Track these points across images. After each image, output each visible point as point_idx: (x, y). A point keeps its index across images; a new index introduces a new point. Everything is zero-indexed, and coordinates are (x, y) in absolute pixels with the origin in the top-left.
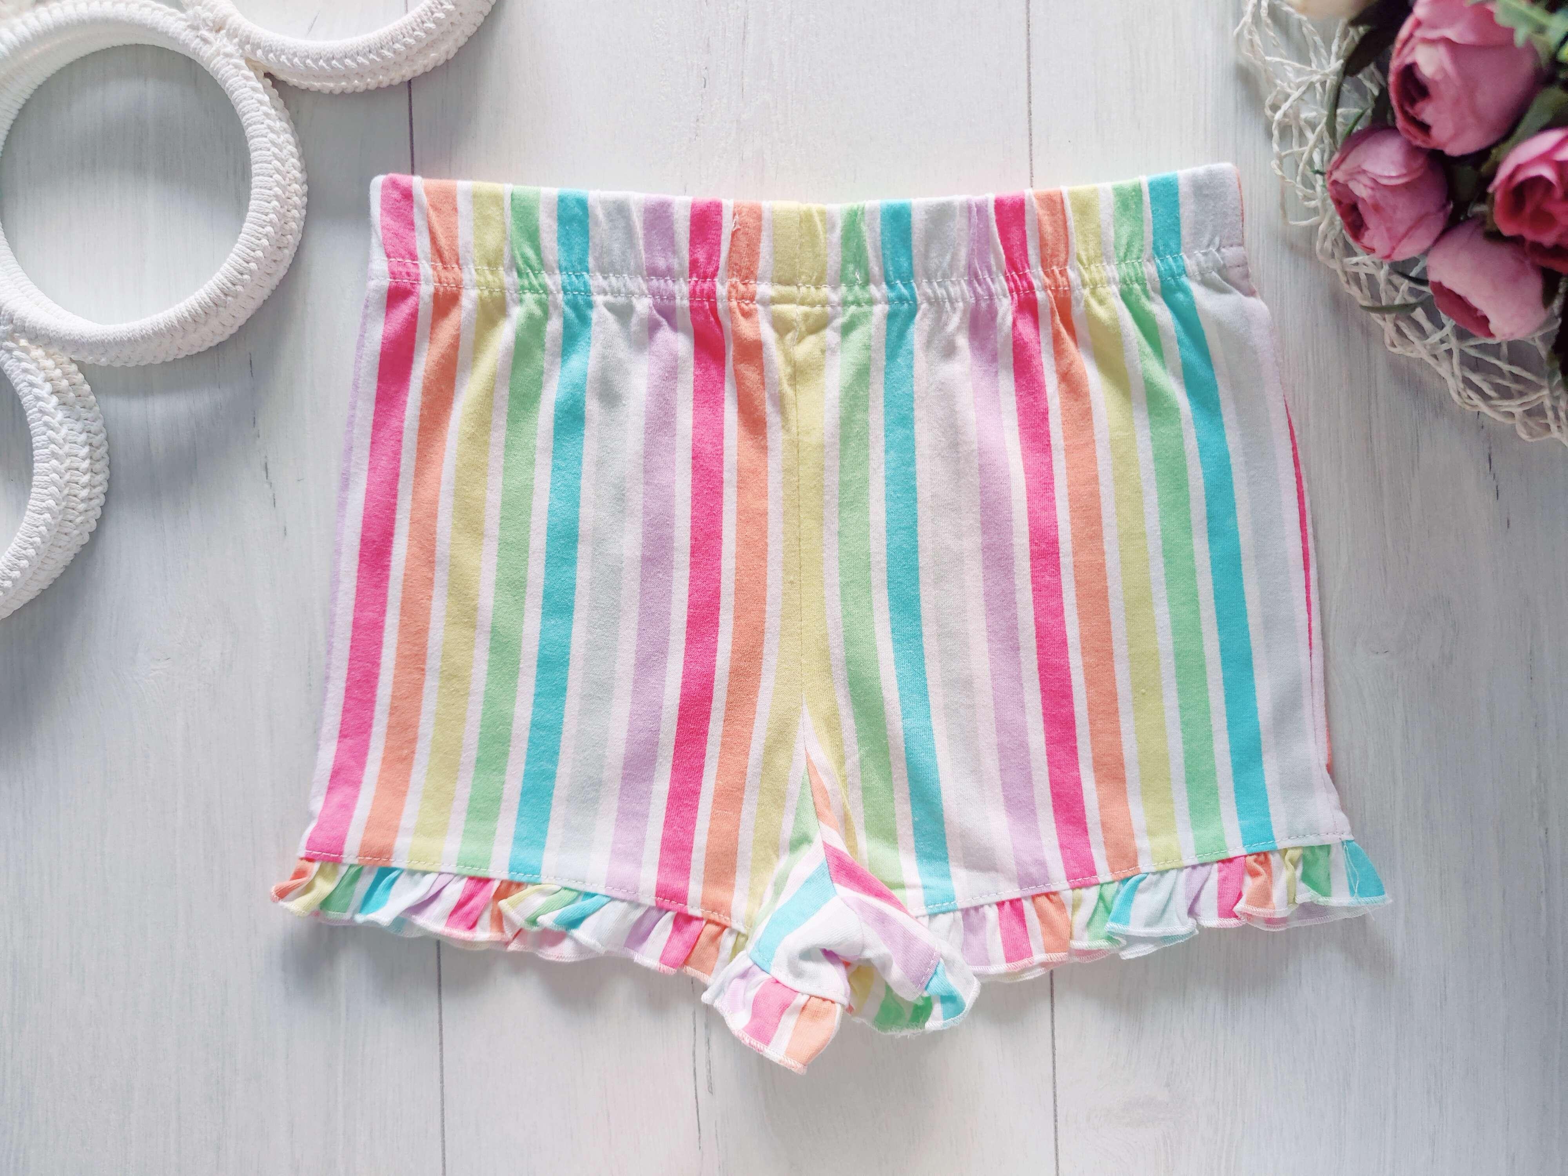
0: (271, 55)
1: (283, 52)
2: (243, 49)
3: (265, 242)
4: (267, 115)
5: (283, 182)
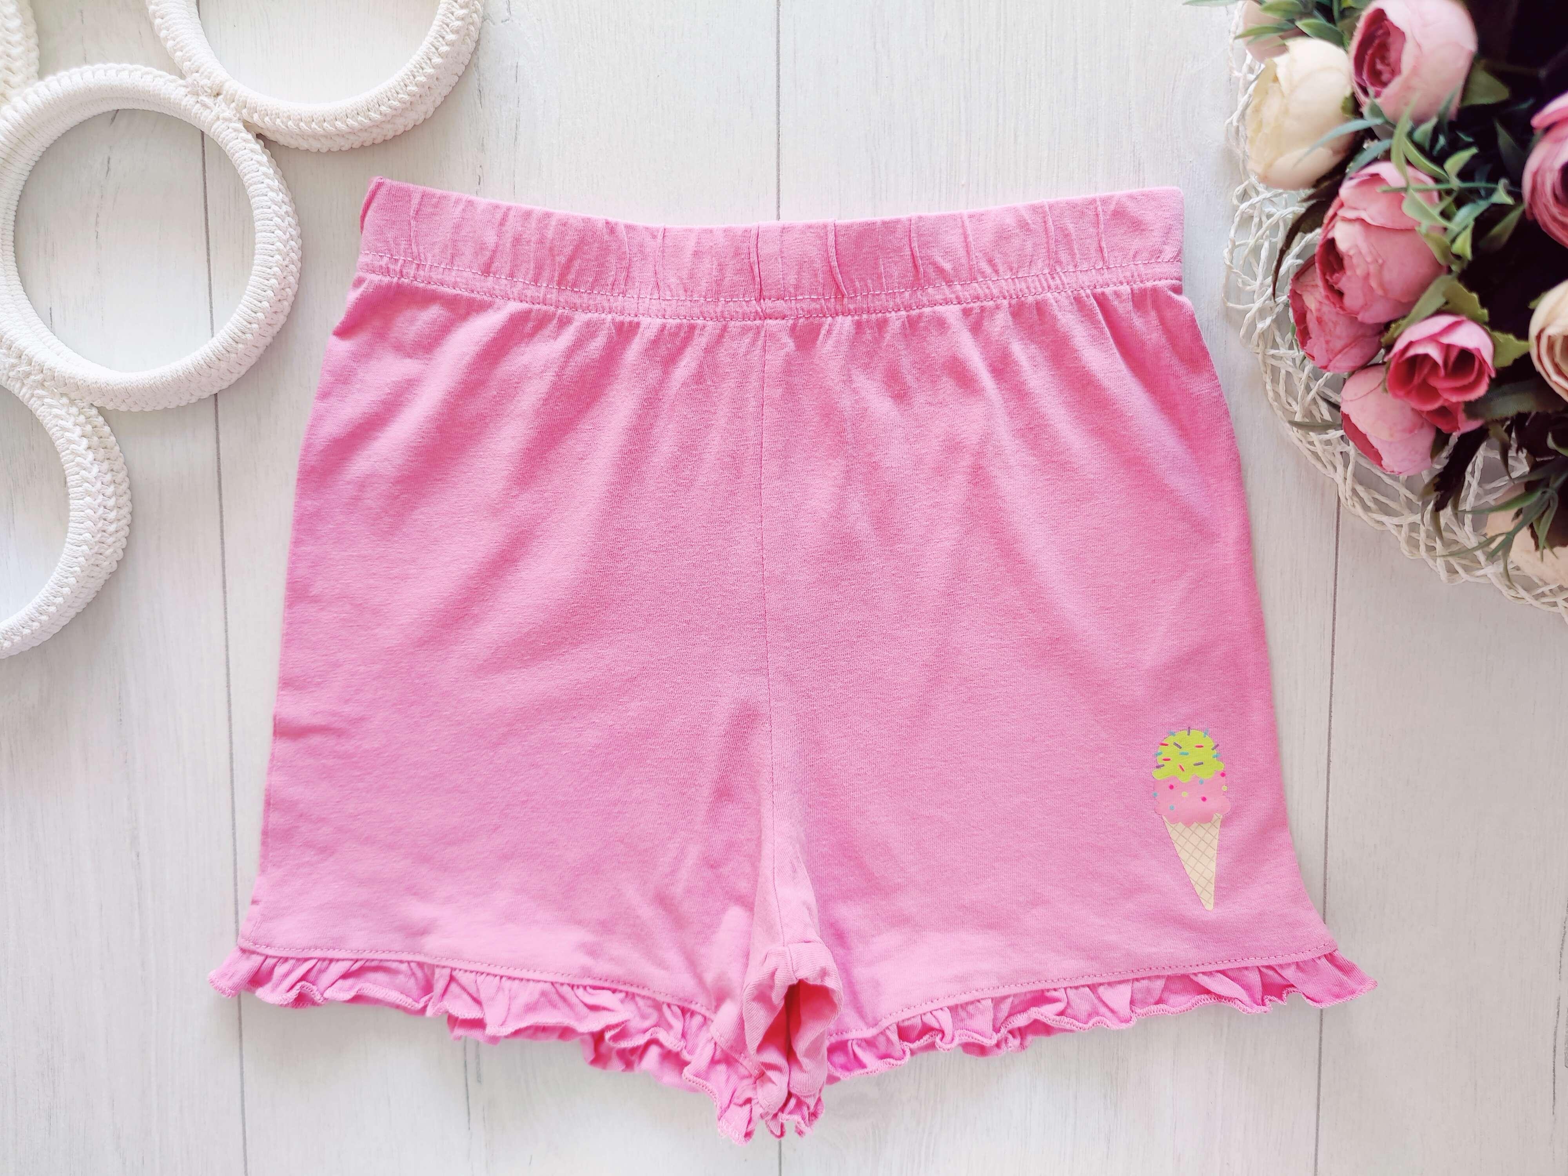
0: (265, 120)
1: (277, 115)
2: (240, 113)
4: (264, 174)
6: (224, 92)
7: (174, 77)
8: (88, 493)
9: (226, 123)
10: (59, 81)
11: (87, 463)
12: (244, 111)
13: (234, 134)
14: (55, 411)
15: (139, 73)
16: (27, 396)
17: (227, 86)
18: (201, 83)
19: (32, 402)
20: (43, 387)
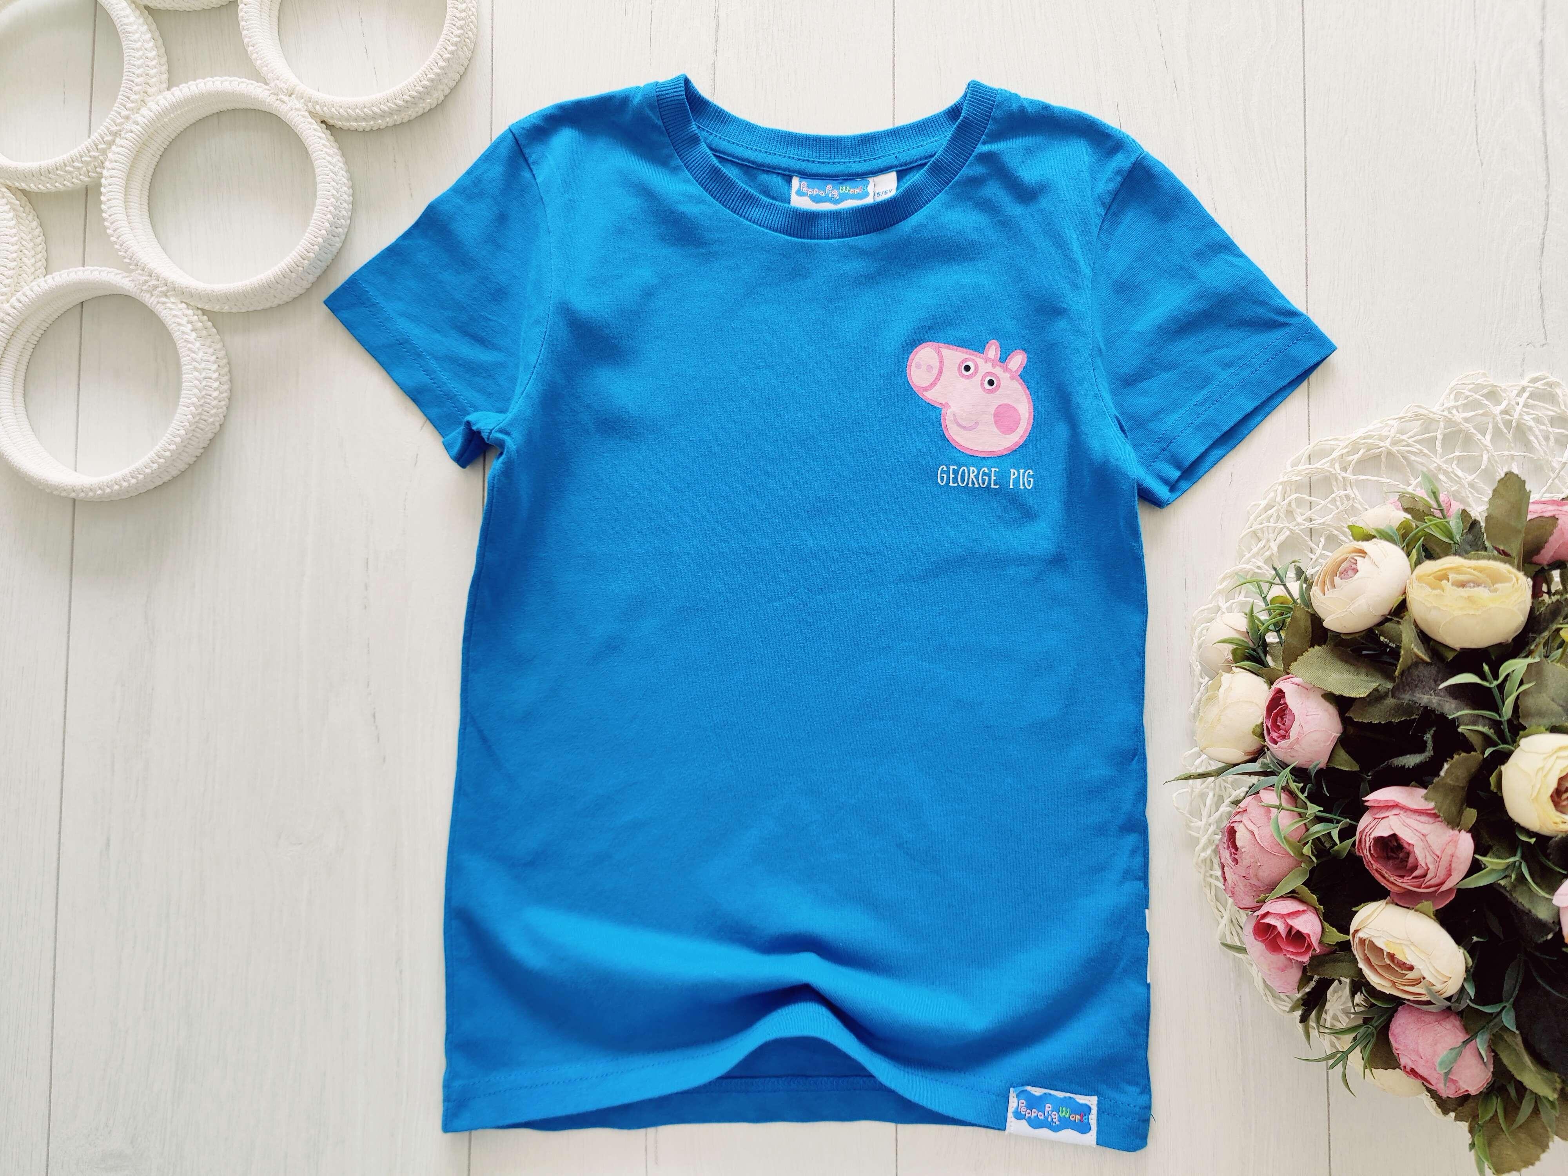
0: (326, 108)
1: (333, 105)
2: (307, 106)
3: (326, 225)
4: (324, 145)
5: (337, 187)
6: (296, 92)
7: (260, 84)
8: (195, 369)
9: (298, 112)
10: (182, 90)
11: (195, 348)
12: (310, 104)
13: (302, 119)
14: (174, 312)
15: (236, 83)
16: (155, 303)
17: (297, 88)
18: (280, 86)
19: (157, 307)
20: (166, 296)
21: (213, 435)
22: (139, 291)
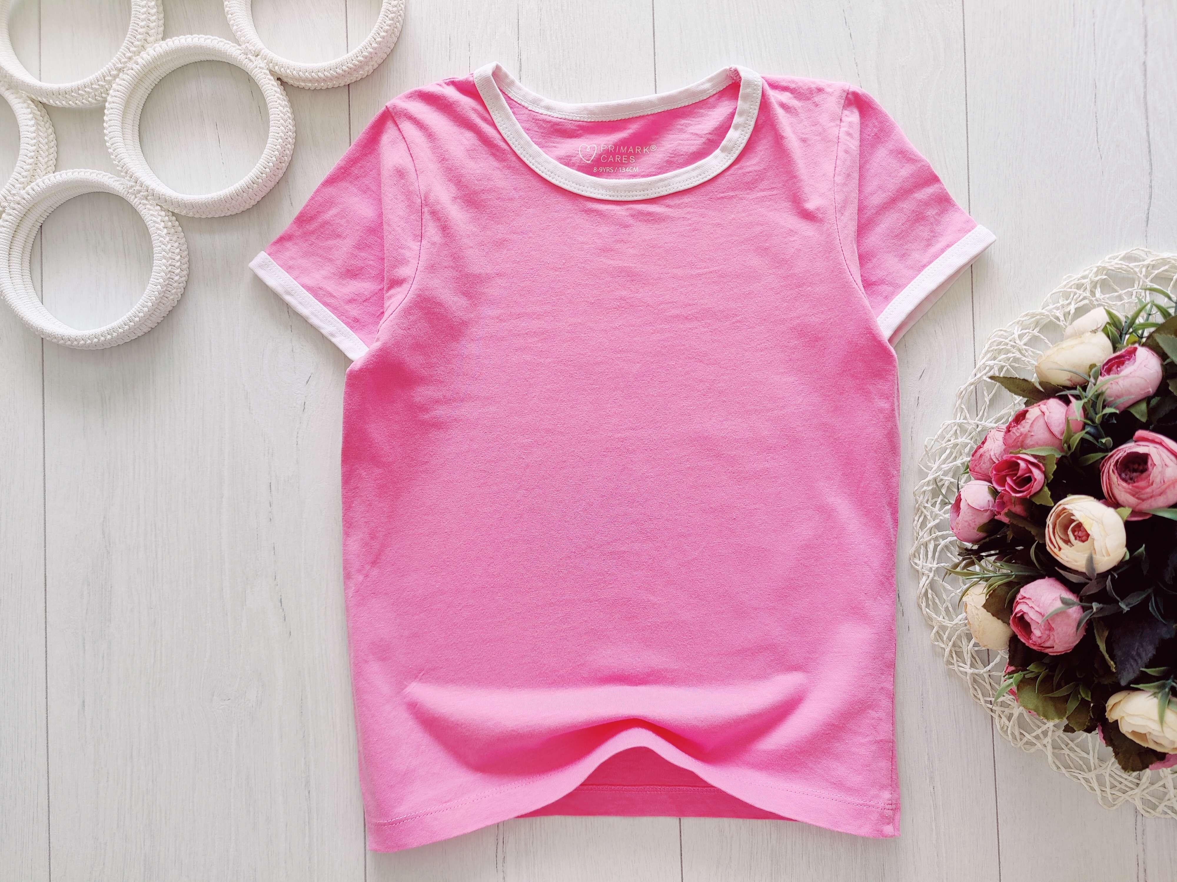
0: (282, 69)
1: (288, 68)
2: (268, 65)
3: (274, 158)
4: (278, 97)
5: (285, 131)
6: (261, 54)
7: (234, 44)
8: (164, 257)
9: (260, 70)
10: (173, 42)
11: (165, 241)
12: (271, 65)
13: (264, 76)
14: (151, 212)
15: (216, 41)
16: (137, 203)
17: (263, 51)
18: (250, 48)
19: (139, 206)
20: (147, 199)
21: (172, 308)
22: (126, 193)
